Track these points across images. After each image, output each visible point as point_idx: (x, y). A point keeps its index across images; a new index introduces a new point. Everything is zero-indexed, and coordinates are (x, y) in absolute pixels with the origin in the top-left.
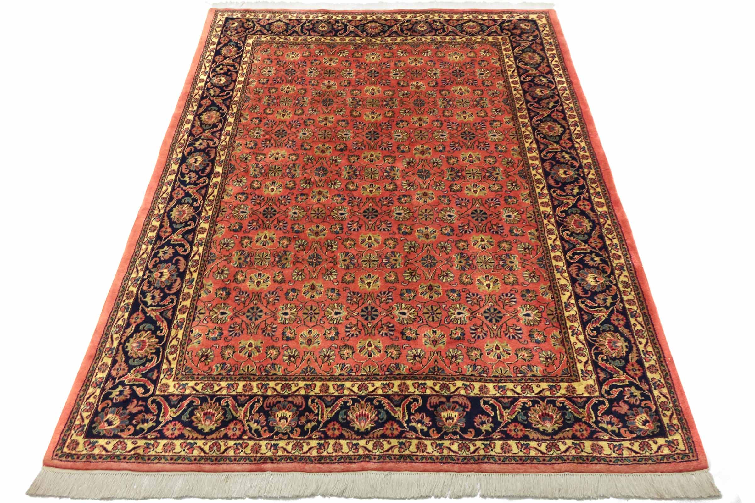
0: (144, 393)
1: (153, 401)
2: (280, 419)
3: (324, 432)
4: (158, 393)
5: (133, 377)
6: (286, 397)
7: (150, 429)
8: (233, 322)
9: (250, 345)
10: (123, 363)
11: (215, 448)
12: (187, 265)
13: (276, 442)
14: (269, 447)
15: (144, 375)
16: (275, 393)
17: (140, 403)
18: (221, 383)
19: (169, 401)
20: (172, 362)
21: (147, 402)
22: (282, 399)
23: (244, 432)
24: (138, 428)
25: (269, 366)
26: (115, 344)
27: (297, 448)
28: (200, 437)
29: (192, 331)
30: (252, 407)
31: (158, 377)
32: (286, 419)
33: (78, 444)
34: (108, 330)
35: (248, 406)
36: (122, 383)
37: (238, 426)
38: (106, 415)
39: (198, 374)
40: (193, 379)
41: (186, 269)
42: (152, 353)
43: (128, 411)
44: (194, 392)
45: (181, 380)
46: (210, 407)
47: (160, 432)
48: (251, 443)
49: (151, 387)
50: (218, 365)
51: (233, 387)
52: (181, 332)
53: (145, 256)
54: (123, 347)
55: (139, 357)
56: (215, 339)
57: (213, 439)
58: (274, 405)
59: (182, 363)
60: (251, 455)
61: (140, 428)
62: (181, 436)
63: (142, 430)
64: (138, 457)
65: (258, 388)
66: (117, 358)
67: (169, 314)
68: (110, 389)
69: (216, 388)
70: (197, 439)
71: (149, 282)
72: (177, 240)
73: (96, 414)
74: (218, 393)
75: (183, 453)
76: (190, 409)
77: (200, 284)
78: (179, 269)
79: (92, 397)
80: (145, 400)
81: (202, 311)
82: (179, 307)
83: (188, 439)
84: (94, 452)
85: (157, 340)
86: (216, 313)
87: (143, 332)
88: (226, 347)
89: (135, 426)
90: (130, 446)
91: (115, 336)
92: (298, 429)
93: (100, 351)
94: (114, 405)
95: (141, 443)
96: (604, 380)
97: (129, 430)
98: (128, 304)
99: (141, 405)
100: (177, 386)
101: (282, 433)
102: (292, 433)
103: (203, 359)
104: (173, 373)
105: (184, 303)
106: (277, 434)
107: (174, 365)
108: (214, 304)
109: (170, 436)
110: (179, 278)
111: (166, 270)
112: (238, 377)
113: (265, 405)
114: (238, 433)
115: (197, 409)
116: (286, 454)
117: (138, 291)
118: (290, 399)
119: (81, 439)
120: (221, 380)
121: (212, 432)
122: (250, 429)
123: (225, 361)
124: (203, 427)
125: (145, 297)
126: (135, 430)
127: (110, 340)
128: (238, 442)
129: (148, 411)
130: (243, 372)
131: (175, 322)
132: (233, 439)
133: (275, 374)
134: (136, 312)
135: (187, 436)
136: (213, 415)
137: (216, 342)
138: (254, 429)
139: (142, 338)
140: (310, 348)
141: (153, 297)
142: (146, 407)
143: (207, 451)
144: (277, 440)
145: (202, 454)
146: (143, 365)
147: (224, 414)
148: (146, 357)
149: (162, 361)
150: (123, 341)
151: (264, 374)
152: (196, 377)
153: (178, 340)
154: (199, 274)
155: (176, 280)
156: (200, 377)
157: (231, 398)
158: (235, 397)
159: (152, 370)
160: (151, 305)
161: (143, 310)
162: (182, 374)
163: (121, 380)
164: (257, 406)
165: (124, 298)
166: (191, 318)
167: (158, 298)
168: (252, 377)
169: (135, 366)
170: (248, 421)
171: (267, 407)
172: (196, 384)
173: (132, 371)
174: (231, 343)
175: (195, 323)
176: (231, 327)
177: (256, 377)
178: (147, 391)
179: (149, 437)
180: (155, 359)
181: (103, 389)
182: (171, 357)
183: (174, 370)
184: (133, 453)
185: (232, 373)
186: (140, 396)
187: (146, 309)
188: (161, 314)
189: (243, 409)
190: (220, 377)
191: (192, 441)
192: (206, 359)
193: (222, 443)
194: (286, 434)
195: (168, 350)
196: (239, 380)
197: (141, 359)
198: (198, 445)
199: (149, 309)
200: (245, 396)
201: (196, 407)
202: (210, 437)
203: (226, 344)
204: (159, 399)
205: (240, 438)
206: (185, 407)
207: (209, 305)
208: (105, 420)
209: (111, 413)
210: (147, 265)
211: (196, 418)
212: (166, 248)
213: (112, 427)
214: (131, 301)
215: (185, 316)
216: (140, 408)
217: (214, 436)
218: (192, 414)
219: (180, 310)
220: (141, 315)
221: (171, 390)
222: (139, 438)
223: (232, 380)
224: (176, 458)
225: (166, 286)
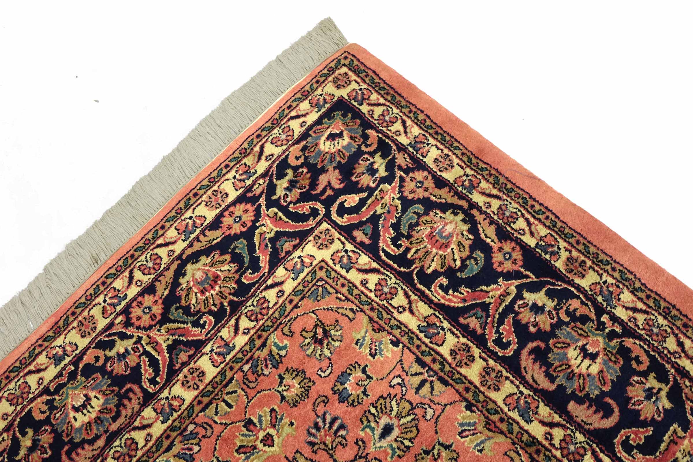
0: (341, 204)
1: (314, 212)
4: (325, 226)
5: (387, 199)
6: (112, 437)
7: (271, 188)
8: (351, 440)
9: (268, 441)
10: (426, 194)
11: (150, 264)
12: (580, 427)
13: (62, 365)
14: (68, 348)
15: (375, 219)
16: (137, 423)
17: (329, 192)
18: (246, 338)
19: (291, 235)
20: (362, 276)
21: (322, 202)
22: (114, 427)
23: (128, 323)
24: (290, 172)
25: (196, 448)
26: (477, 198)
27: (18, 393)
28: (189, 252)
29: (395, 343)
30: (154, 363)
31: (352, 239)
32: (76, 409)
33: (338, 87)
34: (518, 196)
35: (163, 359)
36: (388, 180)
37: (146, 320)
38: (351, 138)
39: (296, 307)
40: (295, 292)
41: (569, 418)
42: (408, 250)
43: (331, 168)
44: (269, 282)
45: (313, 272)
46: (221, 294)
47: (254, 200)
48: (102, 323)
49: (343, 221)
50: (283, 353)
51: (219, 354)
52: (412, 323)
53: (671, 344)
54: (461, 208)
55: (417, 224)
56: (343, 378)
57: (167, 269)
58: (120, 405)
59: (344, 290)
60: (86, 313)
61: (286, 175)
62: (216, 224)
63: (281, 175)
64: (245, 153)
65: (175, 398)
66: (447, 189)
67: (473, 323)
68: (394, 158)
69: (244, 323)
70: (191, 245)
71: (584, 319)
72: (673, 442)
73: (366, 124)
74: (233, 322)
75: (189, 214)
76: (247, 260)
77: (504, 427)
78: (580, 401)
79: (401, 129)
80: (328, 203)
81: (425, 390)
82: (476, 351)
83: (203, 232)
84: (307, 102)
85: (429, 271)
86: (399, 416)
87: (467, 253)
88: (306, 392)
89: (295, 169)
90: (270, 149)
91: (496, 204)
92: (42, 417)
93: (482, 169)
94: (359, 153)
95: (262, 167)
97: (297, 158)
98: (556, 254)
99: (324, 191)
100: (307, 260)
101: (64, 385)
102: (48, 402)
103: (320, 331)
104: (338, 268)
105: (478, 365)
106: (72, 376)
107: (354, 276)
108: (423, 425)
109: (231, 209)
110: (552, 387)
111: (595, 369)
112: (229, 374)
113: (135, 388)
114: (136, 312)
115: (237, 272)
116: (32, 367)
117: (578, 288)
118: (101, 443)
119: (344, 93)
120: (251, 341)
121: (180, 272)
122: (123, 336)
123: (281, 370)
124: (199, 265)
125: (550, 294)
126: (290, 166)
127: (495, 192)
128: (123, 303)
129: (305, 197)
130: (230, 388)
131: (446, 324)
132: (135, 299)
133: (169, 449)
134: (524, 261)
135: (207, 233)
136: (202, 292)
137: (333, 377)
138: (118, 342)
139: (454, 246)
141: (537, 309)
142: (316, 198)
143: (158, 251)
144: (63, 369)
145: (160, 241)
146: (396, 227)
147: (187, 310)
148: (409, 237)
149: (377, 258)
150: (475, 212)
151: (191, 427)
152: (296, 299)
153: (401, 309)
154: (534, 441)
155: (552, 380)
156: (289, 307)
157: (203, 337)
158: (199, 345)
159: (375, 236)
160: (519, 296)
161: (517, 275)
162: (321, 279)
163: (397, 180)
164: (147, 372)
165: (575, 254)
166: (428, 359)
167: (526, 316)
168: (206, 400)
169: (404, 210)
170: (140, 339)
171: (130, 390)
172: (282, 292)
173: (398, 202)
174: (306, 408)
175: (409, 358)
176: (342, 427)
177: (197, 409)
178: (342, 211)
179: (261, 181)
180: (392, 250)
181: (401, 148)
182: (373, 279)
183: (343, 272)
184: (257, 149)
185: (246, 368)
186: (342, 198)
187: (517, 282)
188: (485, 307)
189: (164, 346)
190: (258, 343)
191: (193, 236)
192: (314, 338)
193: (146, 279)
194: (57, 391)
195: (393, 280)
196: (222, 373)
197: (412, 227)
198: (180, 242)
199: (513, 290)
200: (184, 364)
201: (241, 271)
202: (174, 267)
203: (313, 393)
204: (311, 222)
205: (126, 311)
206: (258, 253)
207: (430, 413)
208: (345, 133)
209: (349, 144)
210: (640, 337)
211: (223, 262)
212: (665, 403)
213: (323, 138)
214: (560, 264)
215: (445, 351)
216: (320, 188)
217: (170, 274)
218: (237, 258)
219: (468, 349)
220: (508, 266)
221: (310, 248)
222: (271, 166)
223: (235, 360)
224: (191, 202)
225: (548, 350)
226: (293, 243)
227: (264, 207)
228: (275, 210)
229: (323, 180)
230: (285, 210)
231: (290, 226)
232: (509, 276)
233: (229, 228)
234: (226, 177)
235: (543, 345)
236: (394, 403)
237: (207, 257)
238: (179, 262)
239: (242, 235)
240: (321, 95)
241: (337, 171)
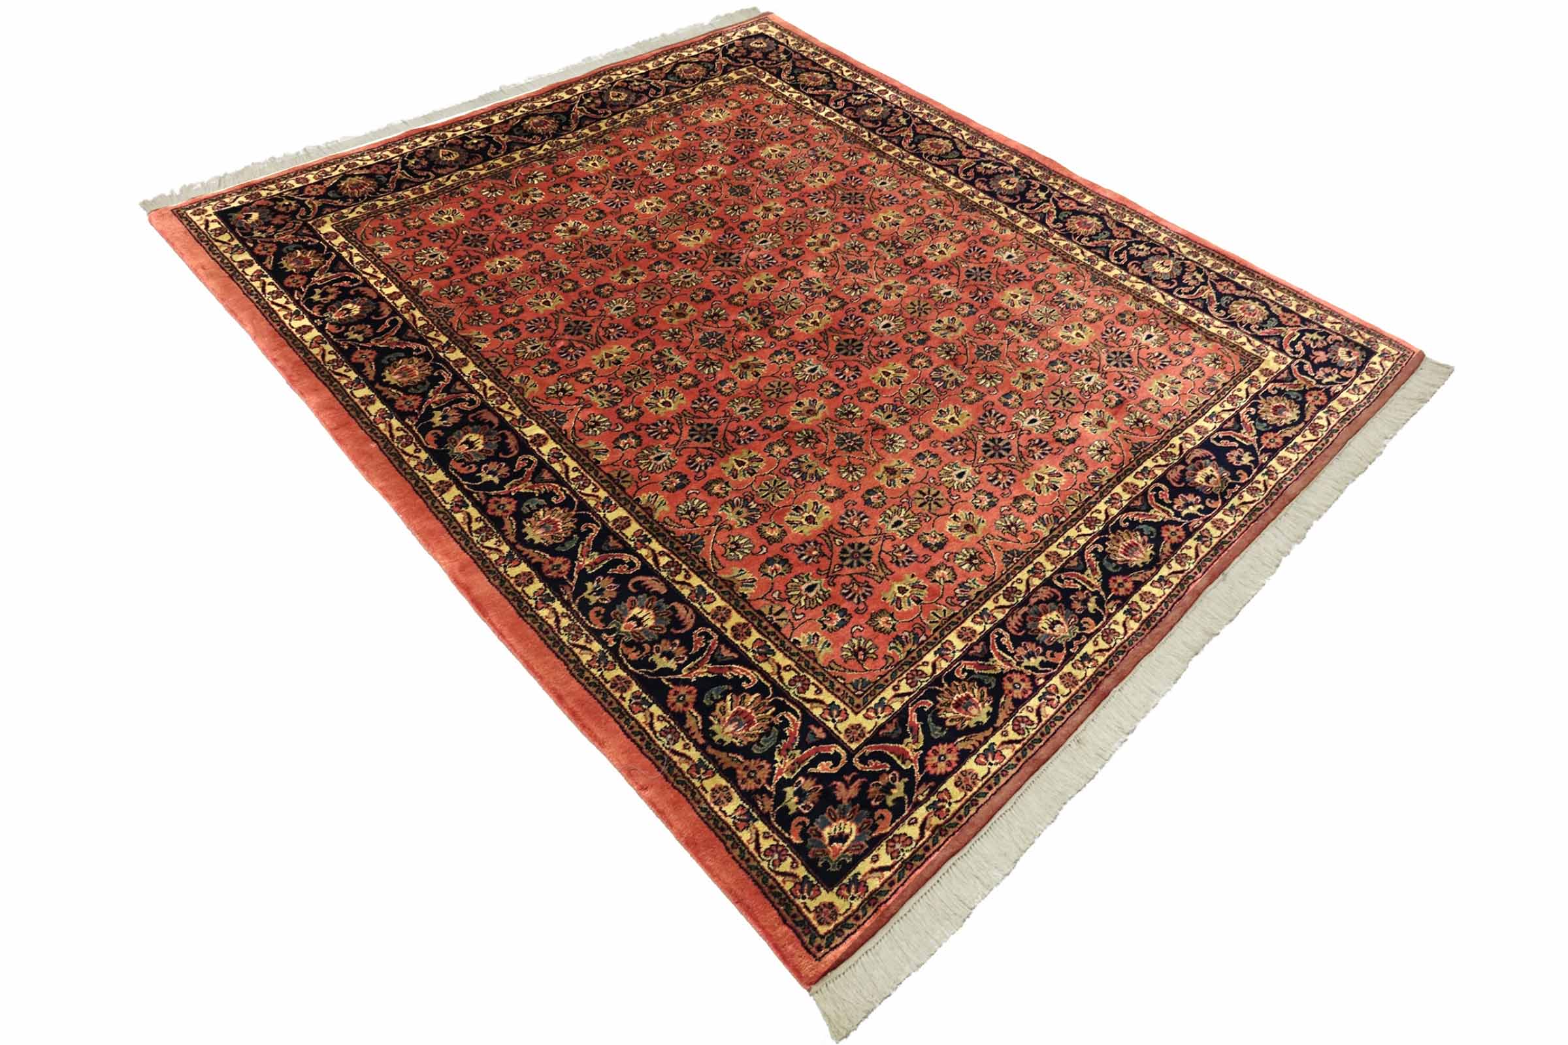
0: (835, 764)
1: (864, 760)
2: (1051, 628)
3: (1114, 598)
4: (854, 746)
5: (788, 762)
6: (1025, 602)
7: (909, 789)
8: (839, 587)
9: (902, 590)
10: (747, 763)
11: (1023, 725)
12: (662, 579)
13: (1081, 654)
14: (1080, 665)
15: (803, 746)
16: (1007, 610)
17: (848, 778)
18: (925, 659)
19: (887, 739)
20: (821, 697)
21: (855, 769)
22: (1025, 609)
23: (1032, 678)
24: (890, 803)
25: (958, 591)
26: (695, 755)
27: (1112, 637)
28: (987, 733)
29: (796, 642)
30: (1003, 648)
31: (827, 730)
32: (1058, 622)
33: (831, 905)
34: (653, 751)
35: (995, 650)
36: (784, 783)
37: (1017, 678)
38: (820, 835)
39: (882, 677)
40: (883, 688)
41: (667, 585)
42: (774, 714)
43: (845, 802)
44: (907, 698)
45: (866, 703)
46: (952, 694)
47: (927, 778)
48: (1056, 680)
49: (835, 749)
50: (892, 645)
51: (947, 649)
52: (779, 658)
53: (565, 622)
54: (715, 746)
55: (761, 735)
56: (842, 624)
57: (1006, 721)
58: (1025, 623)
59: (837, 686)
60: (1073, 691)
61: (894, 801)
62: (964, 756)
63: (899, 800)
64: (939, 830)
65: (980, 623)
66: (725, 767)
67: (726, 653)
68: (775, 806)
69: (928, 670)
70: (987, 739)
71: (629, 644)
72: (596, 564)
73: (800, 850)
74: (938, 672)
75: (994, 769)
76: (930, 719)
77: (720, 583)
78: (656, 593)
79: (761, 840)
80: (849, 767)
81: (777, 609)
82: (729, 634)
83: (976, 749)
84: (871, 889)
85: (757, 695)
86: (800, 595)
87: (719, 705)
88: (873, 617)
89: (883, 805)
90: (913, 831)
91: (678, 747)
92: (1085, 619)
93: (682, 783)
94: (813, 816)
95: (921, 813)
96: (1280, 344)
97: (882, 817)
98: (635, 696)
99: (854, 780)
100: (872, 714)
101: (1075, 639)
102: (1085, 629)
103: (861, 657)
104: (842, 706)
105: (729, 625)
106: (1070, 645)
107: (828, 698)
108: (783, 589)
109: (949, 769)
110: (675, 604)
111: (636, 611)
112: (937, 634)
113: (1014, 632)
114: (1026, 685)
115: (939, 710)
116: (1107, 654)
117: (625, 668)
118: (1033, 601)
119: (826, 897)
120: (921, 657)
121: (993, 716)
122: (1034, 669)
123: (894, 634)
124: (975, 720)
125: (653, 665)
126: (890, 809)
127: (676, 758)
128: (1040, 694)
130: (936, 625)
131: (750, 654)
132: (1031, 697)
133: (978, 593)
134: (667, 693)
135: (972, 748)
136: (968, 697)
137: (850, 625)
138: (1037, 665)
139: (730, 712)
140: (980, 533)
141: (669, 655)
142: (862, 774)
144: (1078, 651)
145: (1018, 746)
146: (782, 735)
147: (981, 684)
148: (772, 725)
149: (804, 710)
150: (701, 741)
151: (964, 604)
152: (882, 682)
153: (788, 668)
154: (699, 575)
155: (673, 608)
156: (888, 677)
157: (963, 662)
158: (965, 656)
159: (804, 731)
160: (680, 667)
161: (676, 682)
162: (859, 696)
163: (775, 782)
164: (1006, 640)
165: (617, 695)
166: (771, 629)
167: (680, 651)
168: (954, 619)
169: (772, 750)
170: (1019, 664)
171: (1019, 632)
172: (894, 689)
173: (777, 758)
174: (873, 608)
175: (786, 631)
176: (846, 595)
177: (961, 615)
178: (836, 758)
179: (921, 798)
180: (789, 716)
181: (765, 818)
182: (810, 694)
183: (838, 702)
184: (927, 833)
185: (923, 638)
186: (834, 771)
187: (680, 676)
188: (713, 661)
189: (996, 658)
190: (914, 654)
191: (986, 746)
192: (866, 653)
193: (1023, 712)
194: (1079, 637)
195: (792, 692)
196: (943, 636)
197: (767, 733)
198: (998, 743)
199: (684, 671)
200: (977, 644)
201: (934, 711)
202: (999, 722)
203: (867, 617)
204: (867, 750)
205: (1036, 689)
206: (919, 724)
207: (776, 595)
208: (827, 842)
209: (823, 828)
210: (588, 628)
211: (952, 720)
212: (590, 586)
213: (852, 838)
214: (635, 688)
215: (755, 635)
216: (858, 783)
217: (1002, 715)
218: (941, 722)
219: (736, 636)
220: (683, 690)
221: (869, 725)
222: (911, 812)
223: (933, 645)
224: (992, 781)
225: (668, 627)
226: (885, 731)
227: (917, 770)
228: (904, 767)
229: (853, 792)
230: (895, 767)
231: (886, 748)
232: (686, 682)
233: (950, 751)
234: (959, 805)
235: (672, 630)
236: (803, 604)
237: (968, 726)
238: (996, 725)
239: (937, 742)
240: (853, 898)
241: (839, 798)
